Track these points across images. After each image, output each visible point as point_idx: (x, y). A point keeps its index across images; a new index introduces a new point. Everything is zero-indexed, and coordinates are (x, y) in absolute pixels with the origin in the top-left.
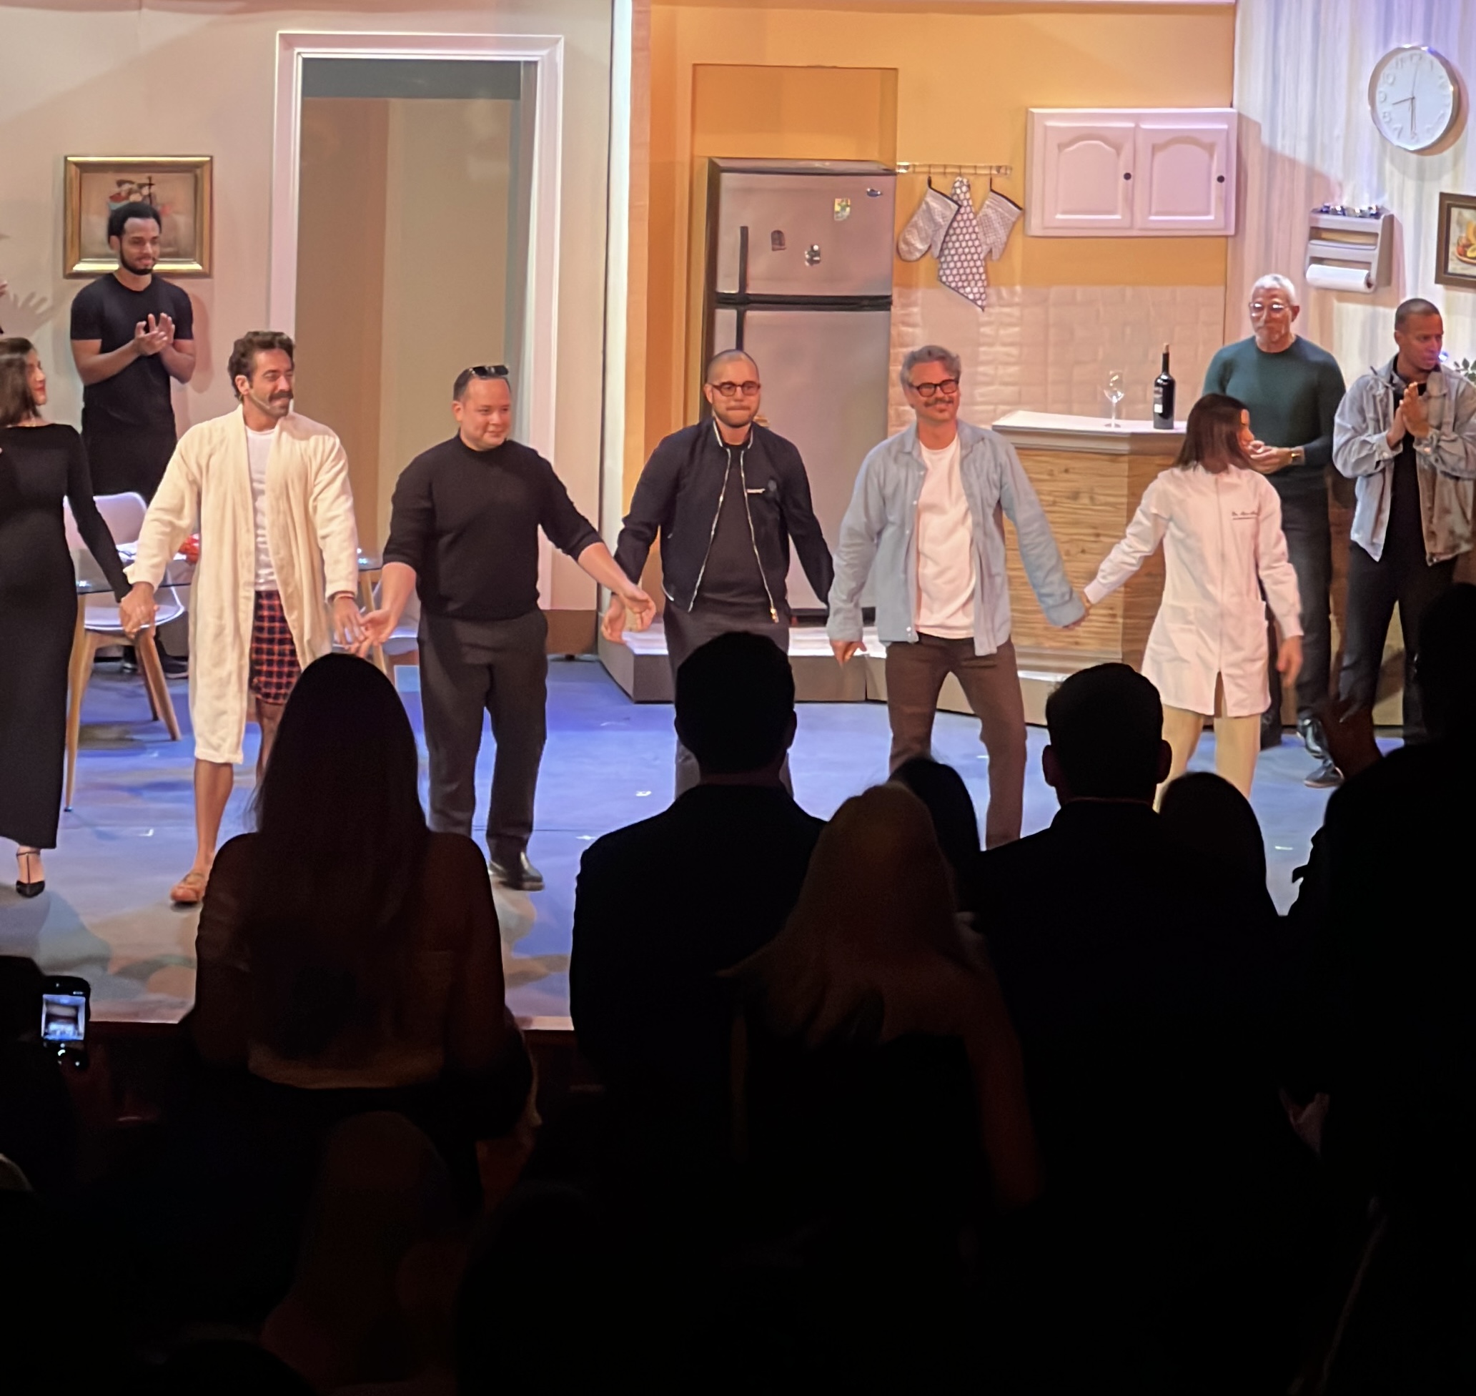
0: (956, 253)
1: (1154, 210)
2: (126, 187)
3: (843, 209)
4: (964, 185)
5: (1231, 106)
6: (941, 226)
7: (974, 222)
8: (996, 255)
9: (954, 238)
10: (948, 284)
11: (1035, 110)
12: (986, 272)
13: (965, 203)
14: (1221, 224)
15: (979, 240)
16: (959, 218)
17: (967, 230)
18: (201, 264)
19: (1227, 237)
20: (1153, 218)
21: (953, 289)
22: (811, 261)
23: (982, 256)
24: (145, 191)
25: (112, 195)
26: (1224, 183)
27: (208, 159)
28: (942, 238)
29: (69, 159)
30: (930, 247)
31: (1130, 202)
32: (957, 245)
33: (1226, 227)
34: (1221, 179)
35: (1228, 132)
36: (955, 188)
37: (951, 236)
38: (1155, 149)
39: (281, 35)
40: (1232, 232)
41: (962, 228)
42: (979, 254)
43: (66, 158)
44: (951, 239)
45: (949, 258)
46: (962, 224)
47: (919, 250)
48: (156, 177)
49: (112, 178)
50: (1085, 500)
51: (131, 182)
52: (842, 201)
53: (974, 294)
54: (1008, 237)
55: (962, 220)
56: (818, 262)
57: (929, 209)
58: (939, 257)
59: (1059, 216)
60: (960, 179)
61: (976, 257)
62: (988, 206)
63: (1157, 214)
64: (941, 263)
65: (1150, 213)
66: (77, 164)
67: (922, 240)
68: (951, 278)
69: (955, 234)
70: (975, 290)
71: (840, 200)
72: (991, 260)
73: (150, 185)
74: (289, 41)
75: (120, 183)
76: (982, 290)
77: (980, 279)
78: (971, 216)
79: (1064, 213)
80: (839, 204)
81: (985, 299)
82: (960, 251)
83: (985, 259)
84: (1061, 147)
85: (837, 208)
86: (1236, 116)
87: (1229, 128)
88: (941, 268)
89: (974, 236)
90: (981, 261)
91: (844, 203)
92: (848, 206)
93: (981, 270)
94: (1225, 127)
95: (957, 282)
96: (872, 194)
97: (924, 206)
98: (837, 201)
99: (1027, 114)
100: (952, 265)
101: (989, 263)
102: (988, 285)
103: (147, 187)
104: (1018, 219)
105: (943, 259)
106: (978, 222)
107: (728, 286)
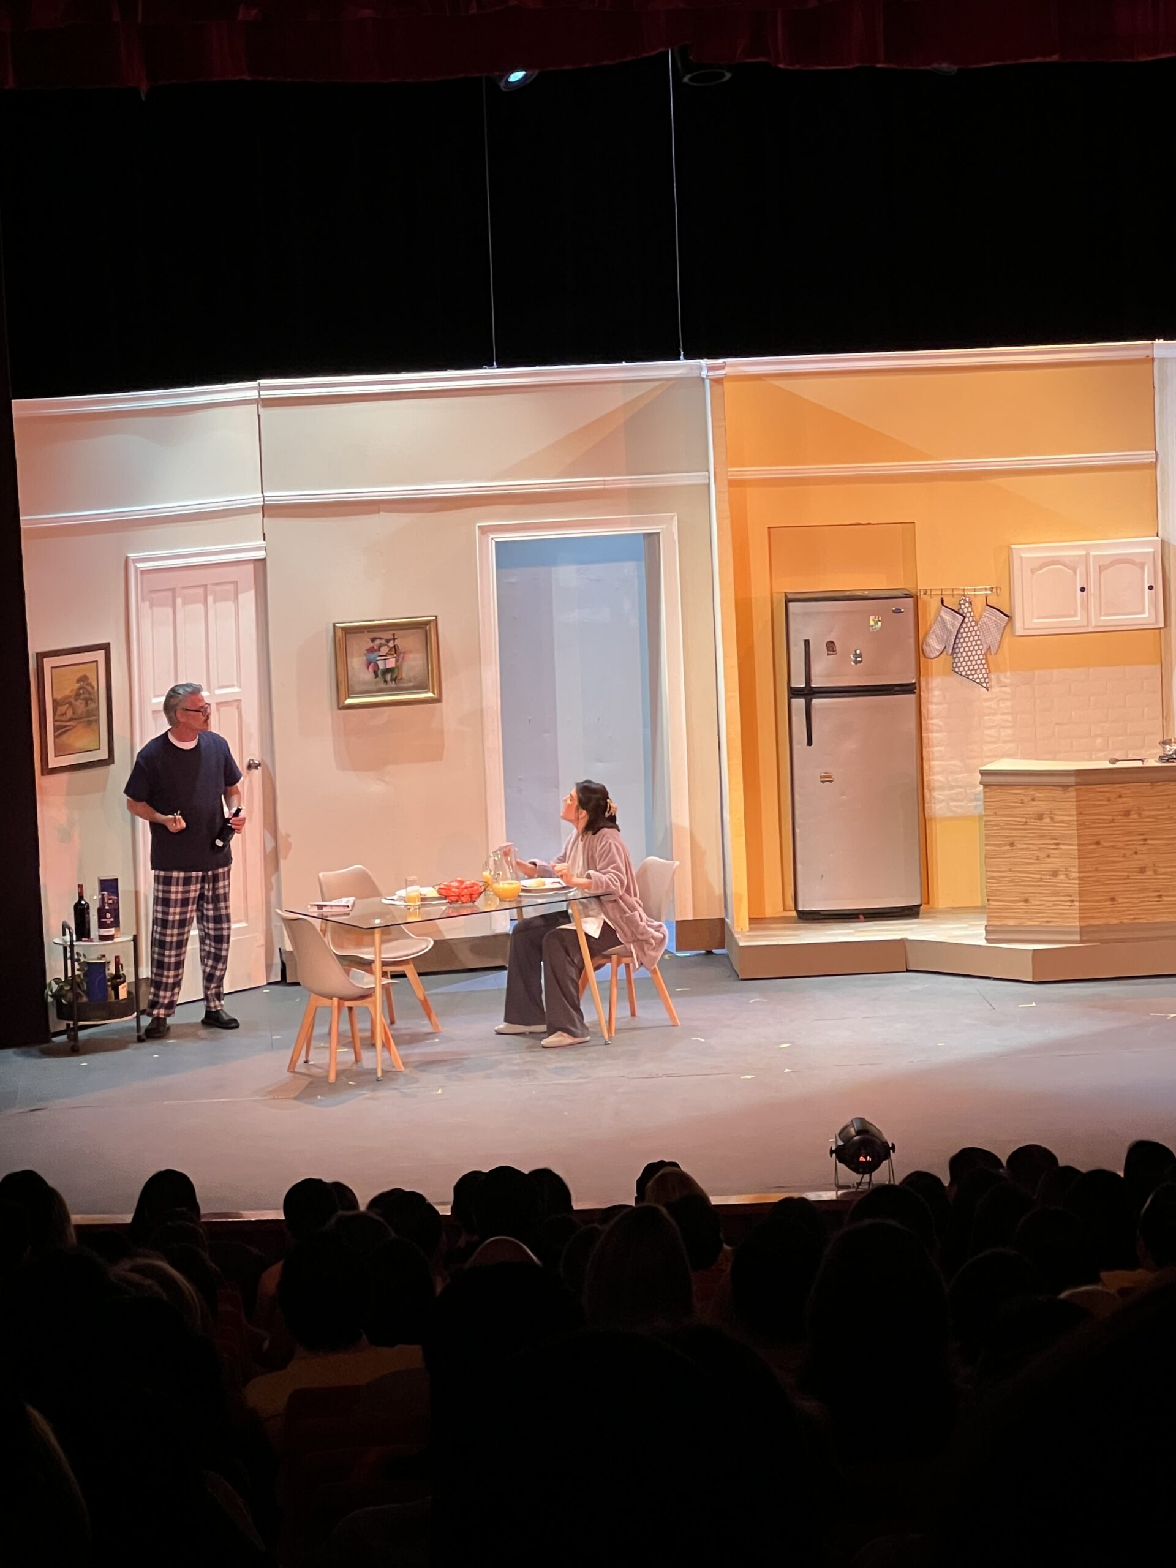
0: (964, 651)
1: (1103, 614)
2: (378, 642)
3: (876, 623)
4: (967, 602)
5: (1158, 536)
6: (951, 632)
7: (976, 628)
8: (994, 651)
9: (962, 640)
10: (959, 673)
11: (1013, 546)
12: (987, 662)
13: (968, 615)
14: (1153, 620)
15: (981, 640)
16: (964, 625)
17: (971, 634)
18: (434, 694)
19: (1160, 628)
20: (1103, 618)
21: (964, 676)
22: (856, 662)
23: (983, 652)
24: (391, 644)
25: (368, 648)
26: (1153, 591)
27: (434, 618)
28: (953, 641)
29: (337, 625)
30: (945, 647)
31: (1086, 606)
32: (964, 645)
33: (1157, 622)
34: (1151, 588)
35: (1154, 553)
36: (960, 604)
37: (960, 639)
38: (1101, 569)
39: (479, 526)
40: (1162, 625)
41: (967, 633)
42: (981, 650)
43: (334, 625)
44: (959, 640)
45: (959, 655)
46: (967, 630)
47: (937, 650)
48: (398, 633)
49: (367, 637)
50: (1047, 820)
51: (381, 639)
52: (875, 618)
53: (980, 679)
54: (1001, 638)
55: (967, 627)
56: (860, 662)
57: (943, 621)
58: (952, 654)
59: (1035, 621)
60: (964, 598)
61: (979, 652)
62: (985, 617)
63: (1107, 615)
64: (954, 658)
65: (1101, 615)
66: (343, 629)
67: (939, 643)
68: (961, 669)
69: (962, 637)
70: (981, 676)
71: (874, 617)
72: (991, 654)
73: (394, 639)
74: (484, 530)
75: (373, 640)
76: (985, 676)
77: (984, 668)
78: (973, 624)
79: (1037, 618)
80: (873, 620)
81: (988, 683)
82: (967, 649)
83: (985, 654)
84: (1033, 571)
85: (872, 623)
86: (1160, 541)
87: (1154, 551)
88: (954, 662)
89: (976, 638)
90: (983, 655)
91: (876, 619)
92: (879, 621)
93: (984, 662)
94: (1152, 550)
95: (966, 671)
96: (898, 611)
97: (939, 618)
98: (871, 618)
99: (1010, 549)
100: (962, 659)
101: (989, 657)
102: (990, 672)
103: (392, 641)
104: (1007, 624)
105: (955, 656)
106: (978, 628)
107: (799, 683)
